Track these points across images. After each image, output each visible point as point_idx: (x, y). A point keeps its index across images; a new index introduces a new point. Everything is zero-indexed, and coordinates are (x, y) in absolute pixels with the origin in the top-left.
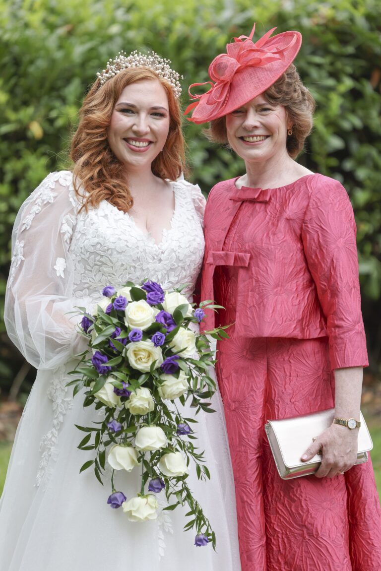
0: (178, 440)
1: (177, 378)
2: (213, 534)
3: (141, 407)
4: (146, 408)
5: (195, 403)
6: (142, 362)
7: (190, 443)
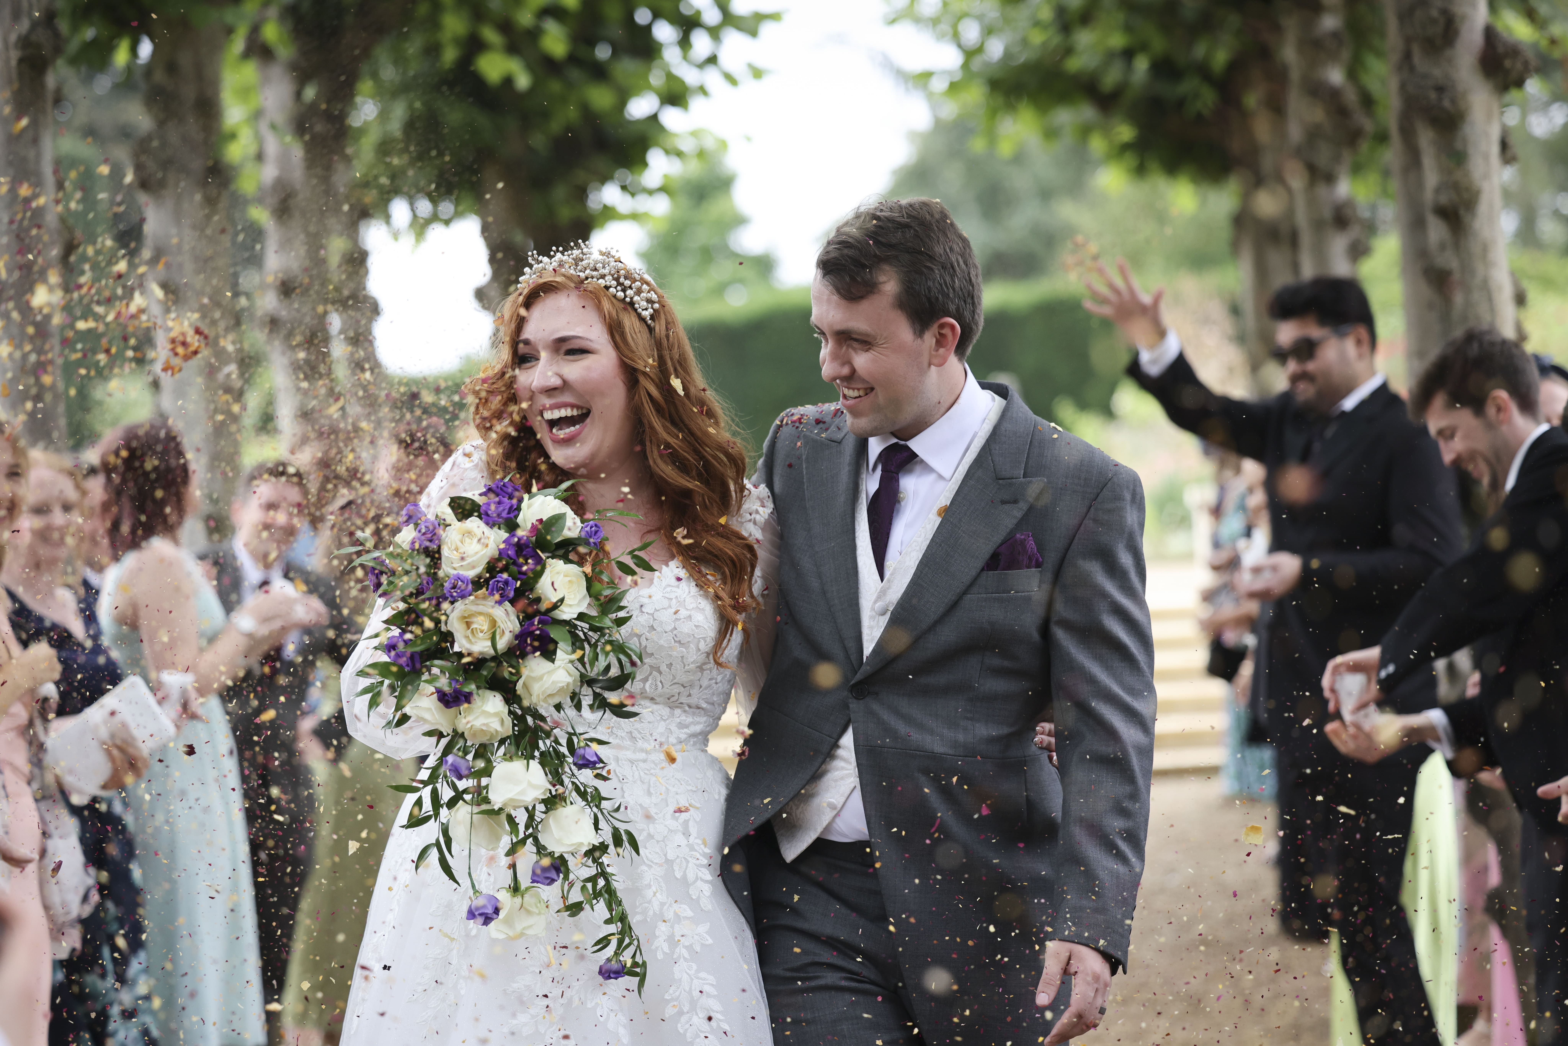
0: (573, 783)
1: (553, 661)
2: (644, 963)
3: (484, 728)
4: (497, 731)
5: (601, 703)
6: (479, 639)
7: (596, 789)
